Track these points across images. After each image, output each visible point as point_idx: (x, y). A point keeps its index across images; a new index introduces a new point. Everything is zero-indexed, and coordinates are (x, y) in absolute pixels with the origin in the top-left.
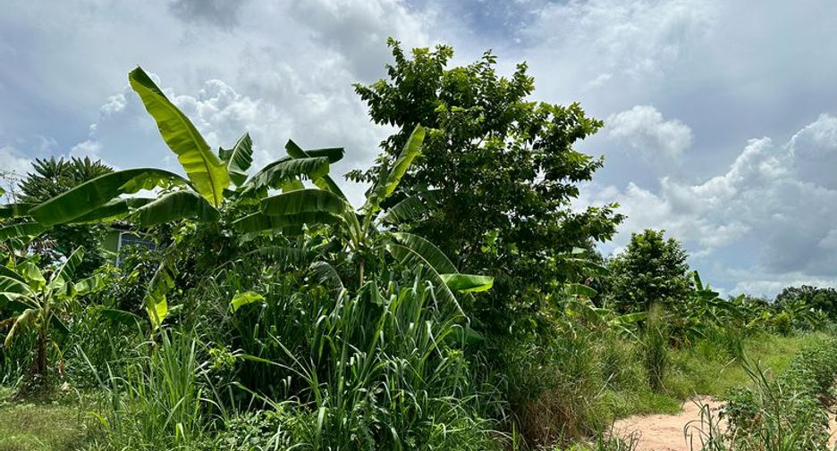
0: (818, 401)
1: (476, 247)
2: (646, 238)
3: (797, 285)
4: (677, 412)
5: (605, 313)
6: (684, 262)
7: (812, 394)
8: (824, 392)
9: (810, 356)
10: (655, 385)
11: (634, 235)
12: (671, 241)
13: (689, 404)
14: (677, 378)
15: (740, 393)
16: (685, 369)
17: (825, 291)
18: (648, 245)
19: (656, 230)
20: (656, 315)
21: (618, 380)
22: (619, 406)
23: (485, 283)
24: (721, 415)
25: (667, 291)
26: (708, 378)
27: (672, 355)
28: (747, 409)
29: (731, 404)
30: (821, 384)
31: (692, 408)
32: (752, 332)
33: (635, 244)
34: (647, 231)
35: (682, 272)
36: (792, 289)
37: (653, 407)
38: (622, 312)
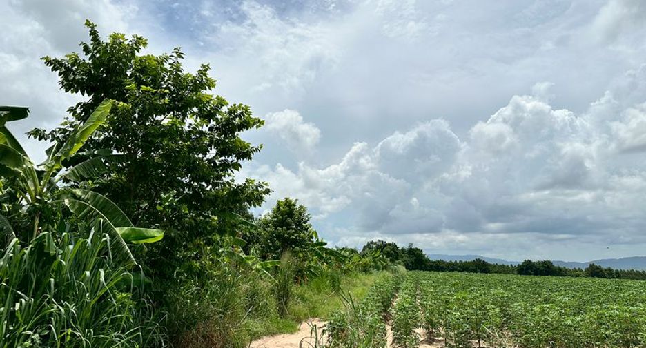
0: (381, 317)
1: (152, 205)
2: (286, 204)
3: (375, 240)
4: (295, 331)
5: (251, 259)
6: (308, 223)
7: (379, 313)
8: (385, 311)
9: (379, 287)
10: (282, 313)
11: (279, 201)
12: (301, 207)
13: (304, 325)
14: (297, 306)
15: (337, 315)
16: (303, 299)
17: (390, 244)
18: (287, 209)
19: (292, 198)
20: (286, 260)
21: (256, 310)
22: (255, 330)
23: (156, 235)
24: (324, 331)
25: (296, 242)
26: (318, 305)
27: (295, 289)
28: (340, 326)
29: (330, 323)
30: (384, 306)
31: (305, 327)
32: (347, 272)
33: (278, 208)
34: (286, 199)
35: (307, 230)
36: (372, 242)
37: (279, 329)
38: (264, 258)
